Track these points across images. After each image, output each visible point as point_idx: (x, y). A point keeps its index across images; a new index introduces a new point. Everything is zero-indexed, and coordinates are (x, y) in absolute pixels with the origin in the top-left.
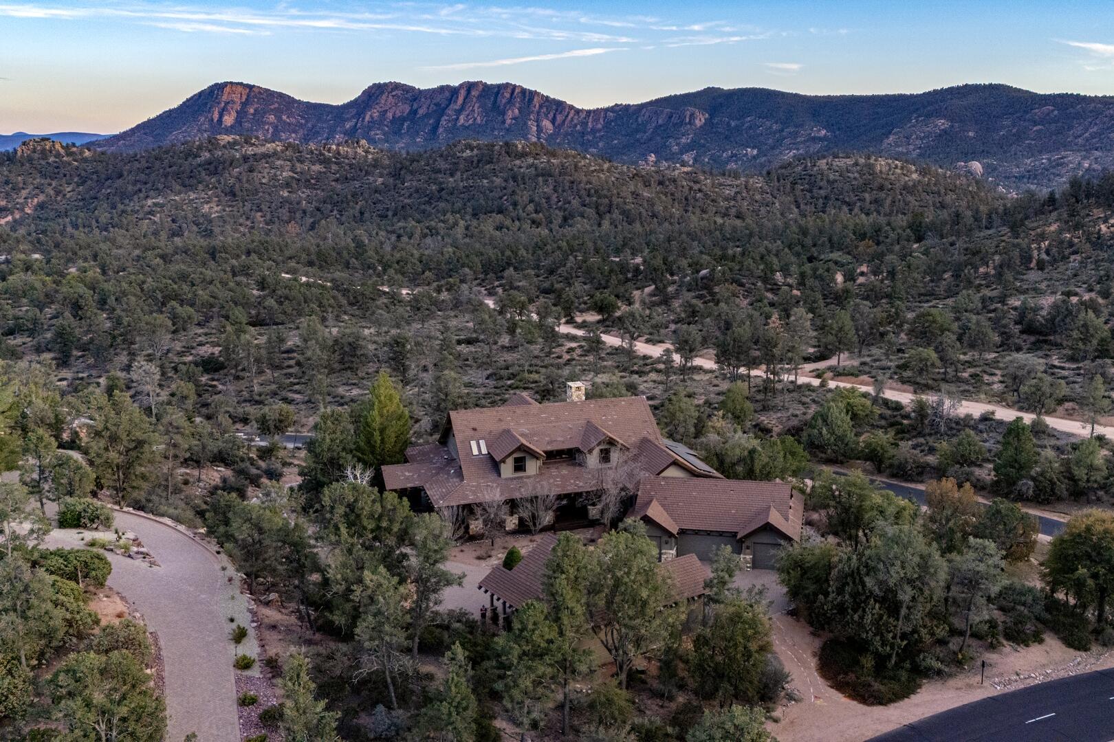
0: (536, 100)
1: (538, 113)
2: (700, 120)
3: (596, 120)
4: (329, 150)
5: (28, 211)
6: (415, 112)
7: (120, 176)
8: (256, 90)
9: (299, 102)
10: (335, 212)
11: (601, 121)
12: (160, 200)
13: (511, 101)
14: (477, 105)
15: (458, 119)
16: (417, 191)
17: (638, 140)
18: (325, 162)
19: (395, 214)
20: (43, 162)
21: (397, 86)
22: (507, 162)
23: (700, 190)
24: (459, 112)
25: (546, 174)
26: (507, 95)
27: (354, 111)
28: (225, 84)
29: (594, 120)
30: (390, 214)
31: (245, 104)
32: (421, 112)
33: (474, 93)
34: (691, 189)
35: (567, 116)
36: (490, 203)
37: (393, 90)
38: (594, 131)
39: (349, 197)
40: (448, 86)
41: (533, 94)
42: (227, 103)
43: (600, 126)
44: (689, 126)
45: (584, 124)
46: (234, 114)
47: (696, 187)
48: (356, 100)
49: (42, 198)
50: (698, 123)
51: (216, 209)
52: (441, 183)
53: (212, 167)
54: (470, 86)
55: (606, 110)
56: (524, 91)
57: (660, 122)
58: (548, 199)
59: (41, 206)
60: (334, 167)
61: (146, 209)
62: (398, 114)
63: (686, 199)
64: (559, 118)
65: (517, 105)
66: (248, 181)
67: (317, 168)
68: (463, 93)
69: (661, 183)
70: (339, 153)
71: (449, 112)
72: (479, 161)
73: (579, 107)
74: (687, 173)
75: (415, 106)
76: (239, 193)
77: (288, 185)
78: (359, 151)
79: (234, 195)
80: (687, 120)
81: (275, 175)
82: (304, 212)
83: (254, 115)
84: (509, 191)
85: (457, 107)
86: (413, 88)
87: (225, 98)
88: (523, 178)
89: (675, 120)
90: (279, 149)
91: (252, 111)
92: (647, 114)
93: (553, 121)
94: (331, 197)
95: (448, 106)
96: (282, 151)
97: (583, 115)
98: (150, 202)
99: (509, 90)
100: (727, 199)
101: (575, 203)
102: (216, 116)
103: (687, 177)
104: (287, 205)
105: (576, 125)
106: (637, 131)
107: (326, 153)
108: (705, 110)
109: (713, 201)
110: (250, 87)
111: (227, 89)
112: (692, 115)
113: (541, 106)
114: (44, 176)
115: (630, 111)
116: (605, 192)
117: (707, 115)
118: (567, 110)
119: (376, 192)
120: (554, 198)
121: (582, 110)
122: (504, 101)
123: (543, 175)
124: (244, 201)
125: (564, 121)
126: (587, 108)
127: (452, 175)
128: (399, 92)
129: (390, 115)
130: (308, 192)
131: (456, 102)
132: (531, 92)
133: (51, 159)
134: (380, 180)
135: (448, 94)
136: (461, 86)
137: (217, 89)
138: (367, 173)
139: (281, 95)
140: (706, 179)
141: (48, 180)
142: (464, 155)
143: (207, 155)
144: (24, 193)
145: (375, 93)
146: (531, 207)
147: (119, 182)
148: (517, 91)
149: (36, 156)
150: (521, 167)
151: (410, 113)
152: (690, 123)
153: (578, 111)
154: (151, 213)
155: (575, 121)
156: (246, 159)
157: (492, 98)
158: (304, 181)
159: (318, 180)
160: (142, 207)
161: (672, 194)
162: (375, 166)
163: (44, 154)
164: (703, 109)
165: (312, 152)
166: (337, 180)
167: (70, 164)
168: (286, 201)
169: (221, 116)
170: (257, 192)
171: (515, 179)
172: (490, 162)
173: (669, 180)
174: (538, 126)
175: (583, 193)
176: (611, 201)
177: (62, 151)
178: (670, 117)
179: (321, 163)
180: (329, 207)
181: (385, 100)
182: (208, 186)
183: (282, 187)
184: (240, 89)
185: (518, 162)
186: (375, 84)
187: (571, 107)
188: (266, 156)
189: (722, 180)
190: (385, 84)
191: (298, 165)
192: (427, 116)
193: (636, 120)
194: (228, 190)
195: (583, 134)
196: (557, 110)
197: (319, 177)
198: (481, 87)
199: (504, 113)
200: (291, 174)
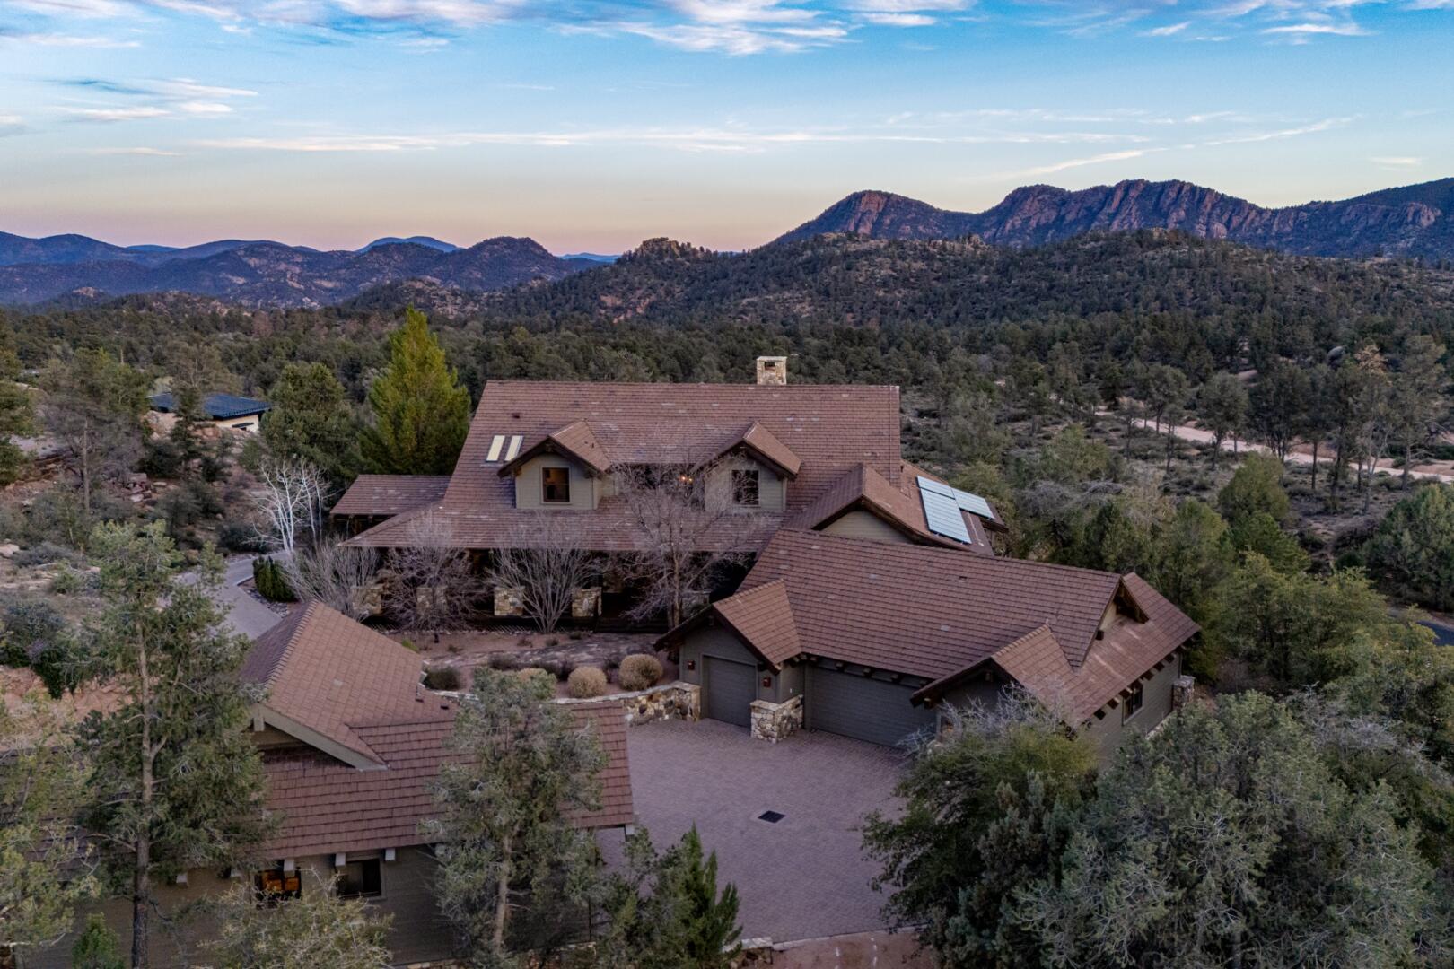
0: (1208, 202)
1: (1210, 215)
2: (1428, 218)
3: (1284, 222)
4: (934, 246)
5: (640, 311)
6: (1063, 217)
7: (726, 276)
8: (894, 199)
9: (938, 211)
10: (929, 314)
11: (1291, 222)
12: (755, 299)
13: (1176, 202)
14: (1134, 208)
15: (1110, 224)
16: (1023, 289)
17: (1338, 246)
18: (928, 258)
19: (993, 315)
20: (659, 263)
21: (1043, 189)
22: (1138, 254)
23: (1399, 287)
24: (1112, 217)
25: (1182, 265)
26: (1173, 195)
27: (994, 219)
28: (863, 194)
29: (1281, 222)
30: (988, 314)
31: (881, 215)
32: (1070, 217)
33: (1133, 193)
34: (1386, 284)
35: (1246, 218)
36: (1106, 301)
37: (1039, 194)
38: (1279, 236)
39: (947, 296)
40: (1103, 187)
41: (1205, 192)
42: (863, 214)
43: (1288, 229)
44: (1410, 227)
45: (1268, 227)
46: (869, 225)
47: (1394, 283)
48: (998, 207)
49: (653, 298)
50: (1425, 222)
51: (808, 309)
52: (1053, 280)
53: (810, 266)
54: (1128, 186)
55: (1298, 210)
56: (1193, 189)
57: (1371, 222)
58: (1180, 295)
59: (651, 306)
60: (937, 265)
61: (740, 308)
62: (1043, 221)
63: (1377, 298)
64: (1236, 220)
65: (1185, 206)
66: (844, 280)
67: (919, 265)
68: (1120, 194)
69: (1342, 277)
70: (944, 248)
71: (1101, 216)
72: (1102, 253)
73: (1262, 206)
74: (1382, 265)
75: (1062, 213)
76: (832, 292)
77: (884, 284)
78: (967, 246)
79: (828, 294)
80: (1410, 219)
81: (873, 273)
82: (897, 313)
83: (890, 225)
84: (1133, 285)
85: (1111, 210)
86: (1062, 191)
87: (862, 208)
88: (1153, 272)
89: (1392, 219)
90: (882, 245)
91: (888, 221)
92: (1353, 213)
93: (1227, 225)
94: (927, 297)
95: (1101, 209)
96: (885, 248)
97: (1266, 216)
98: (745, 301)
99: (1176, 188)
100: (1440, 299)
101: (1215, 297)
102: (852, 229)
103: (1382, 269)
104: (879, 306)
105: (1257, 229)
106: (1338, 234)
107: (931, 249)
108: (1436, 205)
109: (1417, 301)
110: (888, 196)
111: (865, 199)
112: (1417, 213)
113: (1213, 207)
114: (658, 277)
115: (1331, 210)
116: (1258, 285)
117: (1439, 213)
118: (1247, 210)
119: (978, 291)
120: (1189, 294)
121: (1266, 211)
122: (1168, 202)
123: (1179, 267)
124: (837, 300)
125: (1242, 224)
126: (1272, 207)
127: (1067, 270)
128: (1046, 196)
129: (1033, 223)
130: (904, 291)
131: (1110, 205)
132: (1202, 190)
133: (667, 260)
134: (985, 278)
135: (1102, 195)
136: (1118, 186)
137: (856, 198)
138: (972, 270)
139: (919, 204)
140: (1410, 272)
141: (661, 281)
142: (1087, 246)
143: (809, 253)
144: (639, 293)
145: (1020, 198)
146: (1155, 305)
147: (723, 282)
148: (1185, 188)
149: (654, 256)
150: (1153, 259)
151: (1056, 219)
152: (1413, 223)
153: (1261, 212)
154: (744, 312)
155: (1256, 224)
156: (846, 255)
157: (1154, 200)
158: (905, 280)
159: (917, 278)
160: (736, 305)
161: (1357, 292)
162: (982, 263)
163: (661, 254)
164: (1433, 205)
165: (916, 248)
166: (937, 279)
167: (682, 264)
168: (882, 301)
169: (857, 226)
170: (852, 290)
171: (1142, 272)
172: (1117, 253)
173: (1354, 273)
174: (1208, 230)
175: (1227, 286)
176: (1264, 297)
177: (677, 252)
178: (1386, 216)
179: (923, 259)
180: (924, 307)
181: (1030, 205)
182: (803, 284)
183: (879, 286)
184: (878, 198)
185: (1151, 253)
186: (1019, 189)
187: (1253, 207)
188: (867, 253)
189: (1434, 274)
190: (1032, 188)
191: (899, 262)
192: (1076, 222)
193: (1338, 222)
194: (822, 289)
195: (1264, 239)
196: (1233, 211)
197: (920, 275)
198: (1142, 186)
199: (1166, 216)
200: (890, 272)
